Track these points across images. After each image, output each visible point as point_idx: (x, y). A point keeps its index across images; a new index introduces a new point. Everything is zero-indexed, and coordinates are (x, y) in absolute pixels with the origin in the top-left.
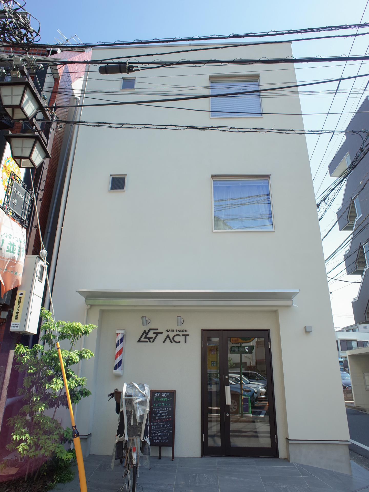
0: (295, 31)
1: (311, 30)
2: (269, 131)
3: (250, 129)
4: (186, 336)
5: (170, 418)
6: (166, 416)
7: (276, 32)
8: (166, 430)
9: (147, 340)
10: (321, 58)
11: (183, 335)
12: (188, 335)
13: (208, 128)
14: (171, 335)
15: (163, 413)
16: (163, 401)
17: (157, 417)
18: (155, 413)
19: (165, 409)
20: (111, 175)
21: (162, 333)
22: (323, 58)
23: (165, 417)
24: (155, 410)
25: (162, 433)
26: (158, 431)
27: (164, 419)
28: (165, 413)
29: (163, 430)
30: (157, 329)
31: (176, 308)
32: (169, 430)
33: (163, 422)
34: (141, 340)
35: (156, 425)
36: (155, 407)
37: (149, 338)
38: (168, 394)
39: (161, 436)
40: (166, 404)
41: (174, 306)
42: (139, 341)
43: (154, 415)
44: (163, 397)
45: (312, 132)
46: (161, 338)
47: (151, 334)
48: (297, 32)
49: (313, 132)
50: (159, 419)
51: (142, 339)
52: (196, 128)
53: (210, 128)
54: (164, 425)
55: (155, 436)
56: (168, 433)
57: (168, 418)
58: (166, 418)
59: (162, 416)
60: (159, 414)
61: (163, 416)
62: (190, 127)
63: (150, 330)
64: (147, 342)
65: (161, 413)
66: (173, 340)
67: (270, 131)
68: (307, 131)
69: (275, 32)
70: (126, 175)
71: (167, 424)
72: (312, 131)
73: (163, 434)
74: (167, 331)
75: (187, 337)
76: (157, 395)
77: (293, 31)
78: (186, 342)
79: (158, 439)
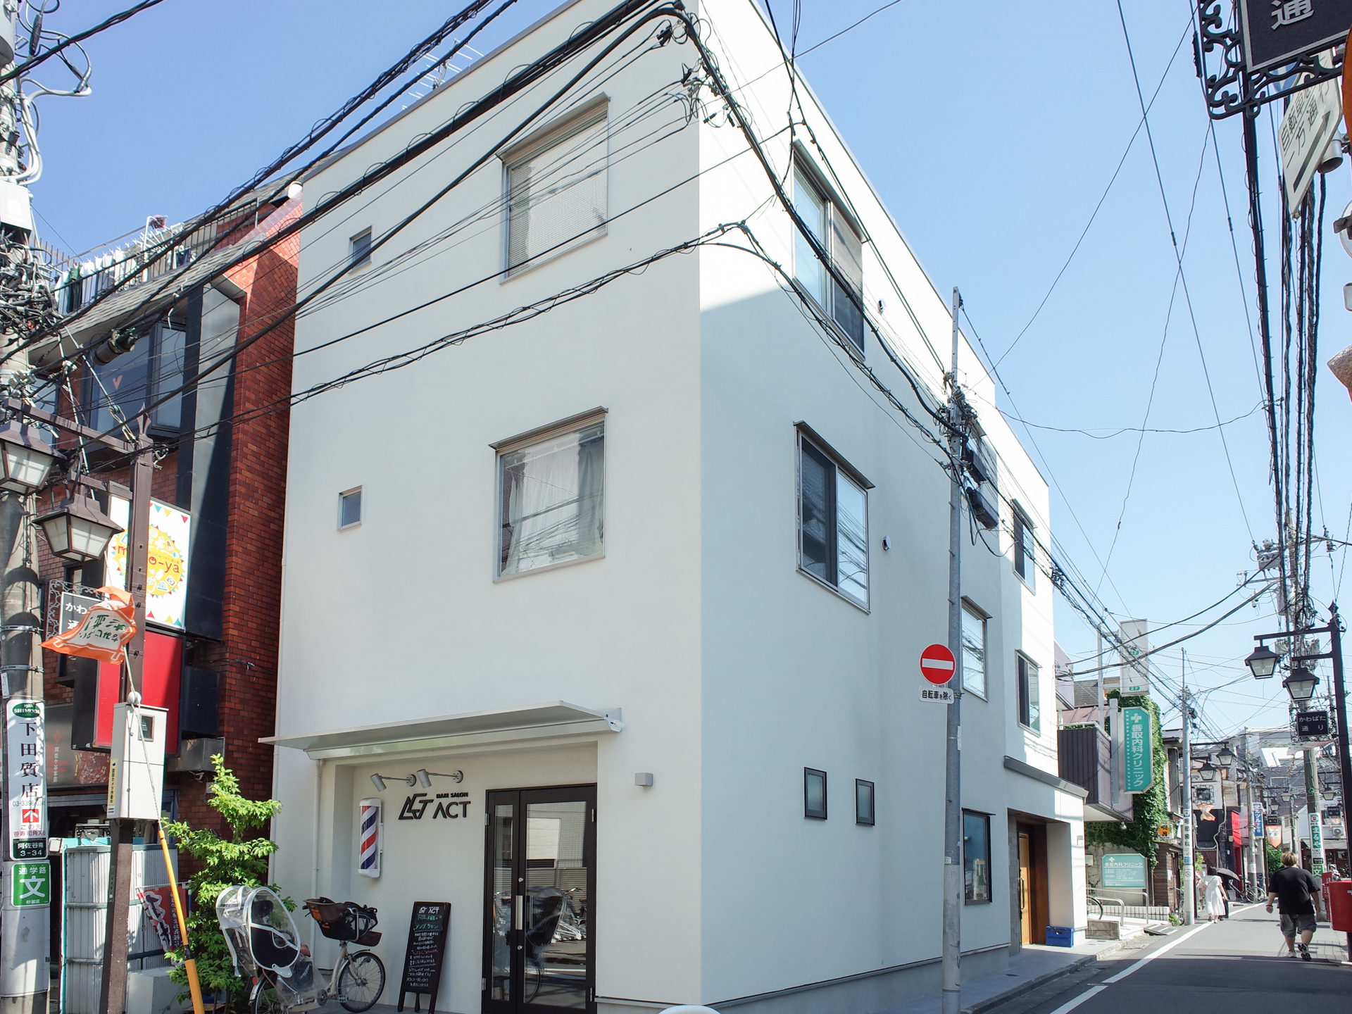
0: (363, 96)
1: (391, 75)
2: (467, 335)
3: (426, 348)
4: (465, 804)
5: (435, 948)
6: (430, 945)
7: (330, 119)
8: (427, 967)
9: (411, 815)
10: (429, 136)
11: (460, 803)
12: (470, 802)
13: (343, 380)
14: (445, 802)
15: (427, 940)
16: (429, 921)
17: (418, 946)
18: (417, 941)
19: (431, 934)
20: (341, 494)
21: (432, 801)
22: (433, 133)
23: (428, 947)
24: (418, 935)
25: (422, 972)
26: (417, 968)
27: (427, 950)
28: (430, 940)
29: (424, 967)
30: (426, 795)
31: (436, 754)
32: (431, 968)
33: (425, 955)
34: (404, 815)
35: (416, 960)
36: (419, 931)
37: (414, 812)
38: (437, 909)
39: (420, 977)
40: (432, 927)
41: (433, 750)
42: (401, 817)
43: (415, 943)
44: (431, 914)
45: (578, 293)
46: (431, 809)
47: (417, 806)
48: (368, 97)
49: (579, 290)
50: (421, 950)
51: (406, 814)
52: (329, 386)
53: (348, 379)
54: (425, 959)
55: (412, 977)
56: (429, 972)
57: (433, 949)
58: (430, 949)
59: (424, 945)
60: (422, 941)
61: (427, 945)
62: (313, 390)
63: (415, 796)
64: (411, 818)
65: (425, 941)
66: (446, 814)
67: (469, 334)
68: (556, 298)
69: (327, 120)
70: (360, 487)
71: (430, 959)
72: (576, 291)
73: (423, 974)
74: (439, 796)
75: (468, 805)
76: (423, 910)
77: (359, 98)
78: (465, 815)
79: (416, 981)
